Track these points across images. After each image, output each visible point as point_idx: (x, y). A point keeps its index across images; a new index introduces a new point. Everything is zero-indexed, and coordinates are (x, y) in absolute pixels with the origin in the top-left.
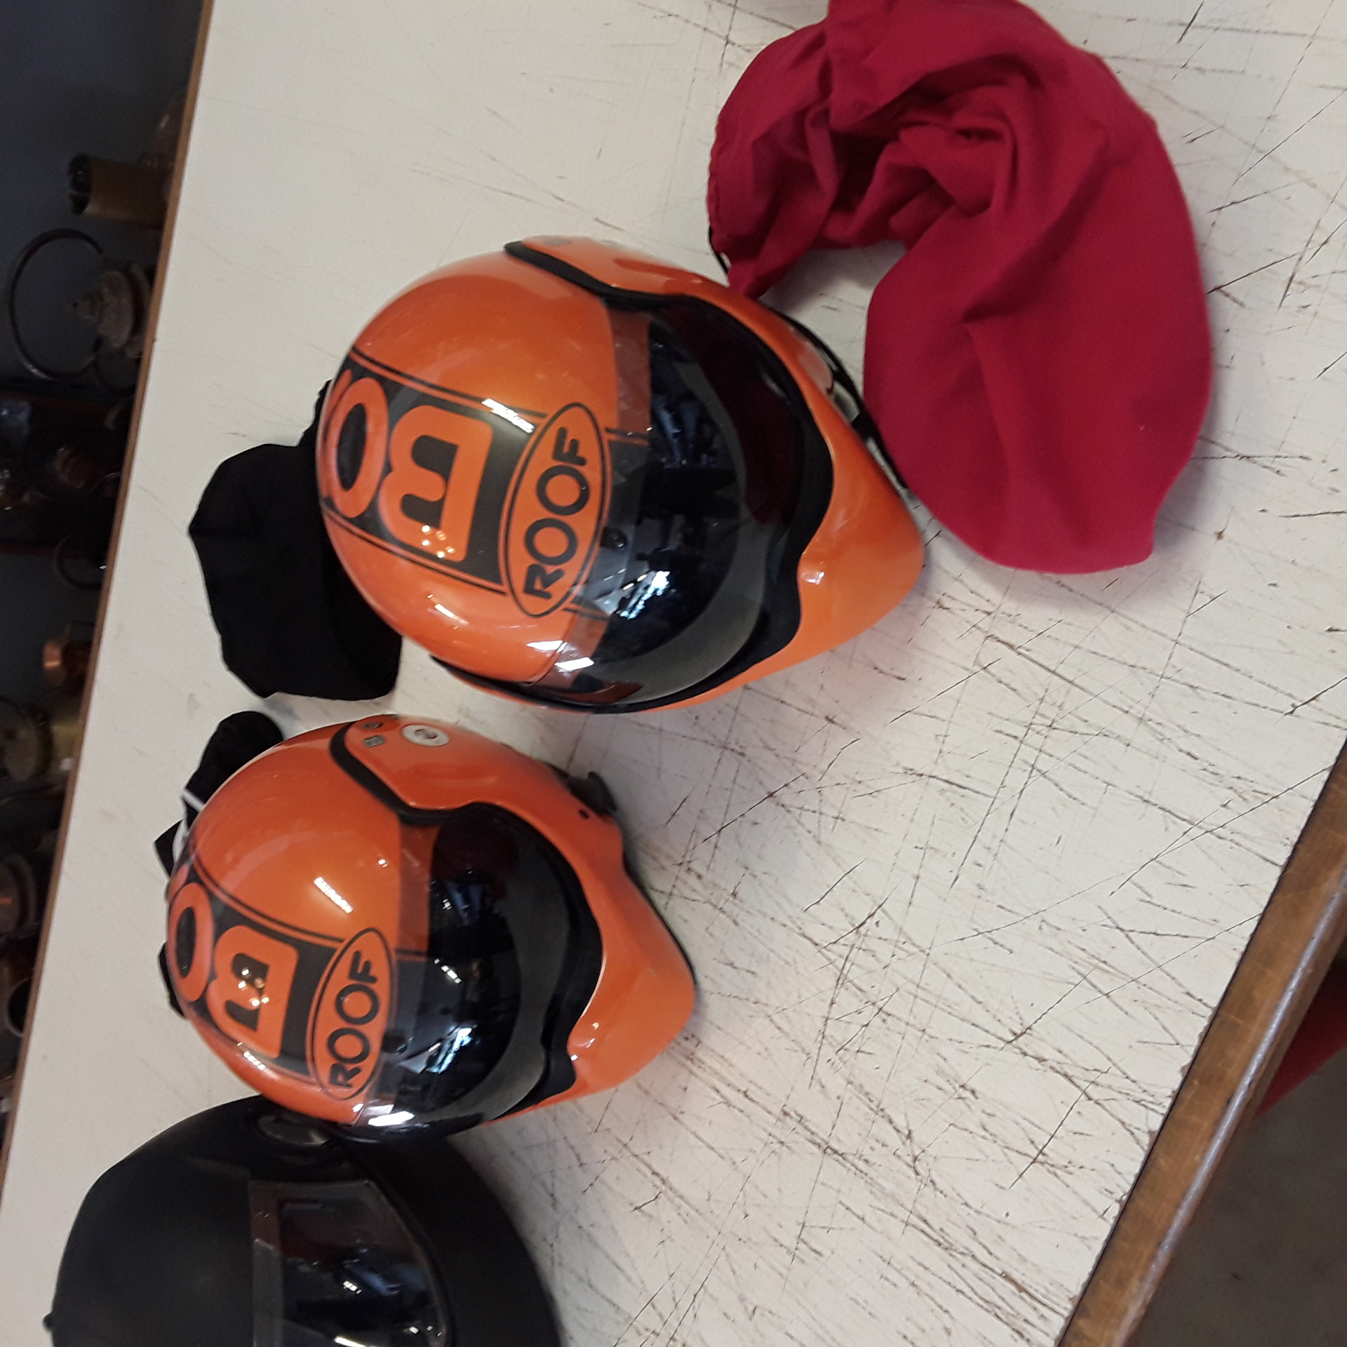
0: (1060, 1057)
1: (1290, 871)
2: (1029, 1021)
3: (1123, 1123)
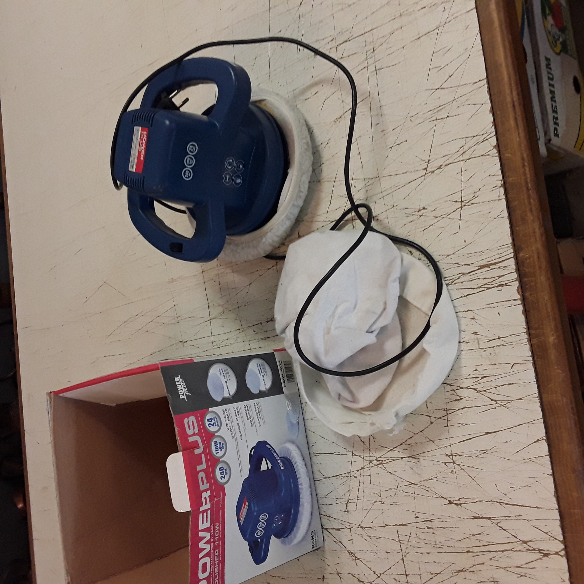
0: (446, 158)
1: (478, 6)
2: (427, 158)
3: (483, 155)
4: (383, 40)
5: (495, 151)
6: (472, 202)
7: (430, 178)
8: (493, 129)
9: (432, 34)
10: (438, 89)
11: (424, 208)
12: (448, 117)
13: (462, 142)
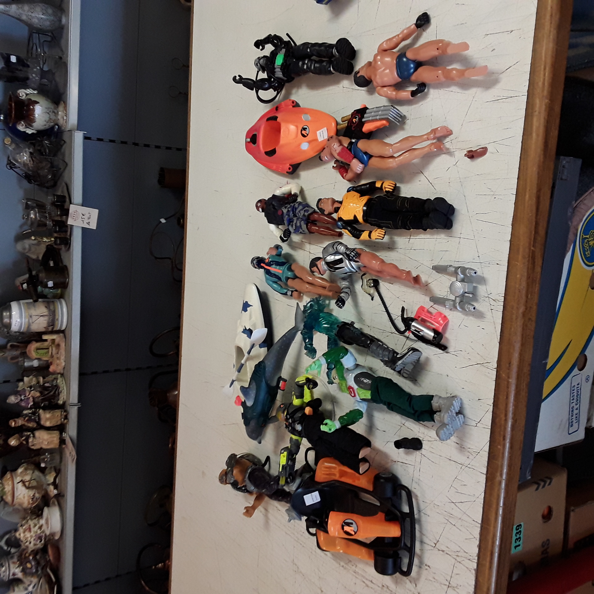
0: (447, 549)
1: (488, 475)
2: (438, 539)
3: (467, 568)
4: (430, 439)
5: (474, 572)
6: (456, 589)
7: (436, 551)
8: (476, 558)
9: (458, 465)
10: (453, 503)
11: (429, 566)
12: (454, 525)
13: (459, 549)
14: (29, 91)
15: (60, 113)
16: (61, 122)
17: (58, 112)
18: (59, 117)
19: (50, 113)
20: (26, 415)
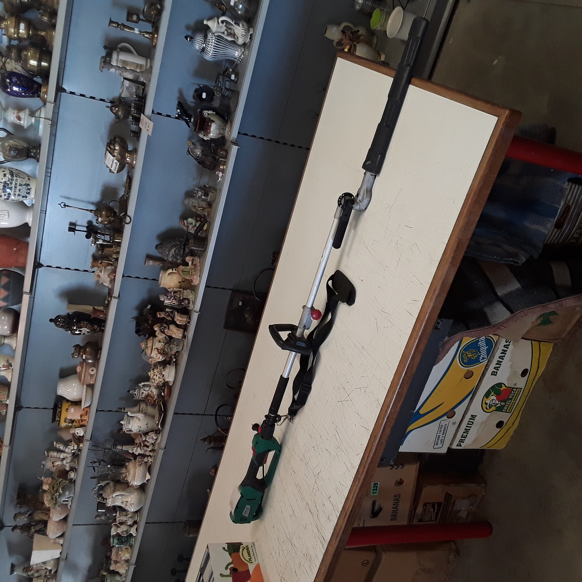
14: (210, 112)
15: (227, 129)
16: (226, 135)
17: (226, 128)
18: (226, 132)
19: (220, 129)
20: (167, 312)
